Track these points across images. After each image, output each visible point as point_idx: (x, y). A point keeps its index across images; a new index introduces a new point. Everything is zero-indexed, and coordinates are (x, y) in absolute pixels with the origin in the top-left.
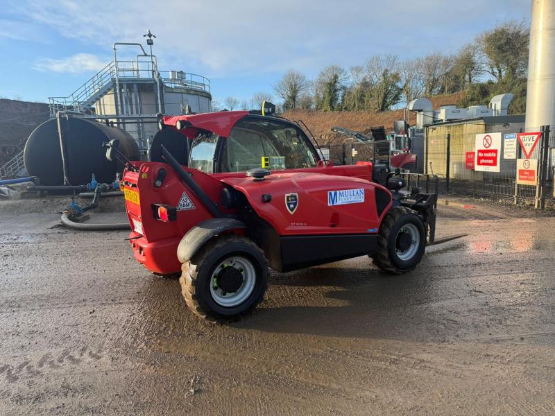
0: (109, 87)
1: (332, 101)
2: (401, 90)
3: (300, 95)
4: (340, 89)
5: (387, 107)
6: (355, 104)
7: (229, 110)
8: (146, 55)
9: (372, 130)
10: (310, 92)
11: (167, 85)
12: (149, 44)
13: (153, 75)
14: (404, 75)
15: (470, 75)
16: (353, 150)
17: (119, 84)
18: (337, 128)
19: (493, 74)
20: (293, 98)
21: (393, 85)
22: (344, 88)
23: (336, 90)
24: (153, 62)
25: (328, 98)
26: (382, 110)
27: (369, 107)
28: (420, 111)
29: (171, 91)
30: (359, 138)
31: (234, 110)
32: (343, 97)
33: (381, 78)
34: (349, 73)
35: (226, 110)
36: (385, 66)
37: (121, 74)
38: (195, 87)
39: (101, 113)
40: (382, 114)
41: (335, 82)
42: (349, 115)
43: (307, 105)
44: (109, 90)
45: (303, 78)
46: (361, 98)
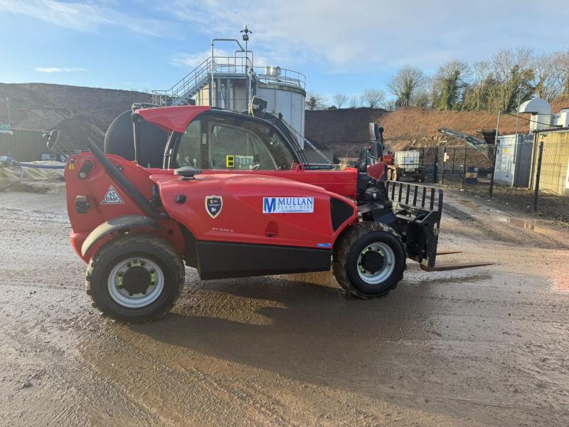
0: (205, 81)
1: (450, 100)
2: (534, 89)
3: (415, 92)
4: (461, 87)
5: (514, 108)
6: (476, 104)
7: (337, 107)
8: (243, 51)
9: (484, 133)
11: (261, 81)
12: (244, 39)
13: (246, 69)
14: (538, 73)
16: (446, 154)
17: (214, 79)
18: (444, 130)
20: (407, 95)
21: (524, 84)
22: (465, 85)
23: (455, 88)
24: (247, 58)
25: (446, 96)
26: (508, 111)
27: (493, 107)
28: (534, 114)
29: (264, 87)
30: (470, 141)
31: (342, 107)
32: (464, 95)
33: (510, 75)
34: (473, 69)
35: (334, 107)
36: (515, 61)
37: (219, 70)
38: (289, 83)
39: (200, 104)
40: (507, 116)
41: (456, 79)
42: (467, 115)
43: (422, 103)
44: (205, 84)
45: (421, 74)
46: (484, 97)
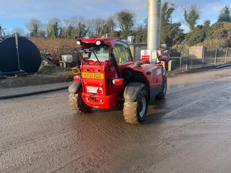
1: (56, 33)
2: (87, 31)
3: (39, 29)
4: (59, 29)
6: (67, 36)
10: (44, 29)
14: (87, 25)
15: (113, 27)
18: (65, 46)
19: (121, 28)
20: (36, 31)
21: (83, 29)
22: (61, 28)
23: (57, 29)
25: (54, 32)
30: (76, 51)
32: (60, 32)
33: (78, 25)
34: (63, 22)
36: (79, 21)
41: (57, 25)
42: (65, 40)
43: (43, 35)
45: (40, 22)
46: (70, 33)
